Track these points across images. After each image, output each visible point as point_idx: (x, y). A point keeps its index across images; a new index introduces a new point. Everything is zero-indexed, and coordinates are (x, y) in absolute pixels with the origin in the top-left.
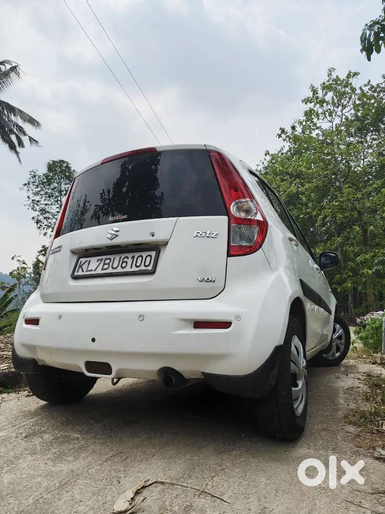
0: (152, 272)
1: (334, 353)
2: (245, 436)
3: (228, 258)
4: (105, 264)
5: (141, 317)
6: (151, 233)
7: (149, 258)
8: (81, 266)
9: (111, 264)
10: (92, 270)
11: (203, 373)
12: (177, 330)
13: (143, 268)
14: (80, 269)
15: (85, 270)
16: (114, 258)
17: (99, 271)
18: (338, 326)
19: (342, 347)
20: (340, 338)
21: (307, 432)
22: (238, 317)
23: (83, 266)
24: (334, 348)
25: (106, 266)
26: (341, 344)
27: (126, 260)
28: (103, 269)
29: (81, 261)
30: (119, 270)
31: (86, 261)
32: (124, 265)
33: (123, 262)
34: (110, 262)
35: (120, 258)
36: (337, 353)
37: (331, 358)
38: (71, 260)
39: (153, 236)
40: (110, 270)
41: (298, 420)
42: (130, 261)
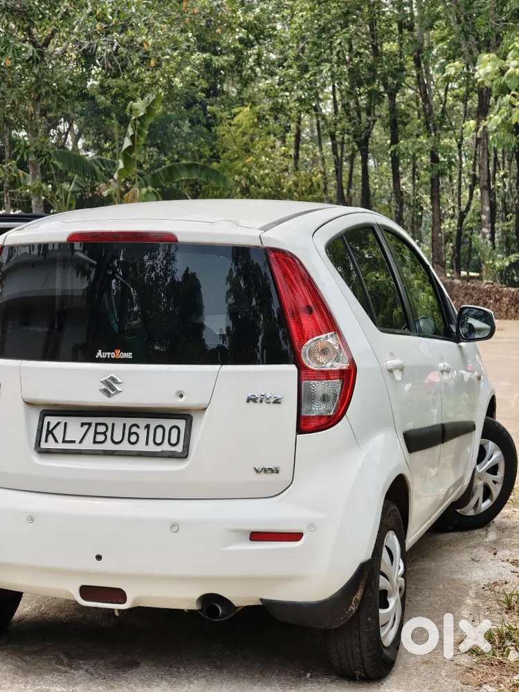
0: (184, 455)
1: (477, 502)
2: (311, 677)
3: (298, 436)
4: (96, 433)
5: (175, 527)
6: (178, 392)
7: (175, 432)
8: (50, 432)
9: (109, 434)
10: (74, 442)
11: (261, 600)
12: (230, 546)
13: (166, 447)
14: (50, 437)
15: (60, 439)
16: (113, 425)
17: (88, 444)
18: (491, 445)
19: (496, 491)
20: (493, 470)
21: (398, 668)
22: (312, 526)
23: (54, 432)
24: (479, 494)
25: (100, 438)
26: (495, 482)
27: (134, 429)
28: (95, 442)
29: (49, 423)
30: (125, 446)
31: (59, 423)
32: (133, 438)
33: (130, 434)
34: (107, 430)
35: (124, 425)
36: (484, 501)
37: (471, 513)
38: (28, 419)
39: (181, 396)
40: (109, 446)
41: (385, 651)
42: (142, 433)
